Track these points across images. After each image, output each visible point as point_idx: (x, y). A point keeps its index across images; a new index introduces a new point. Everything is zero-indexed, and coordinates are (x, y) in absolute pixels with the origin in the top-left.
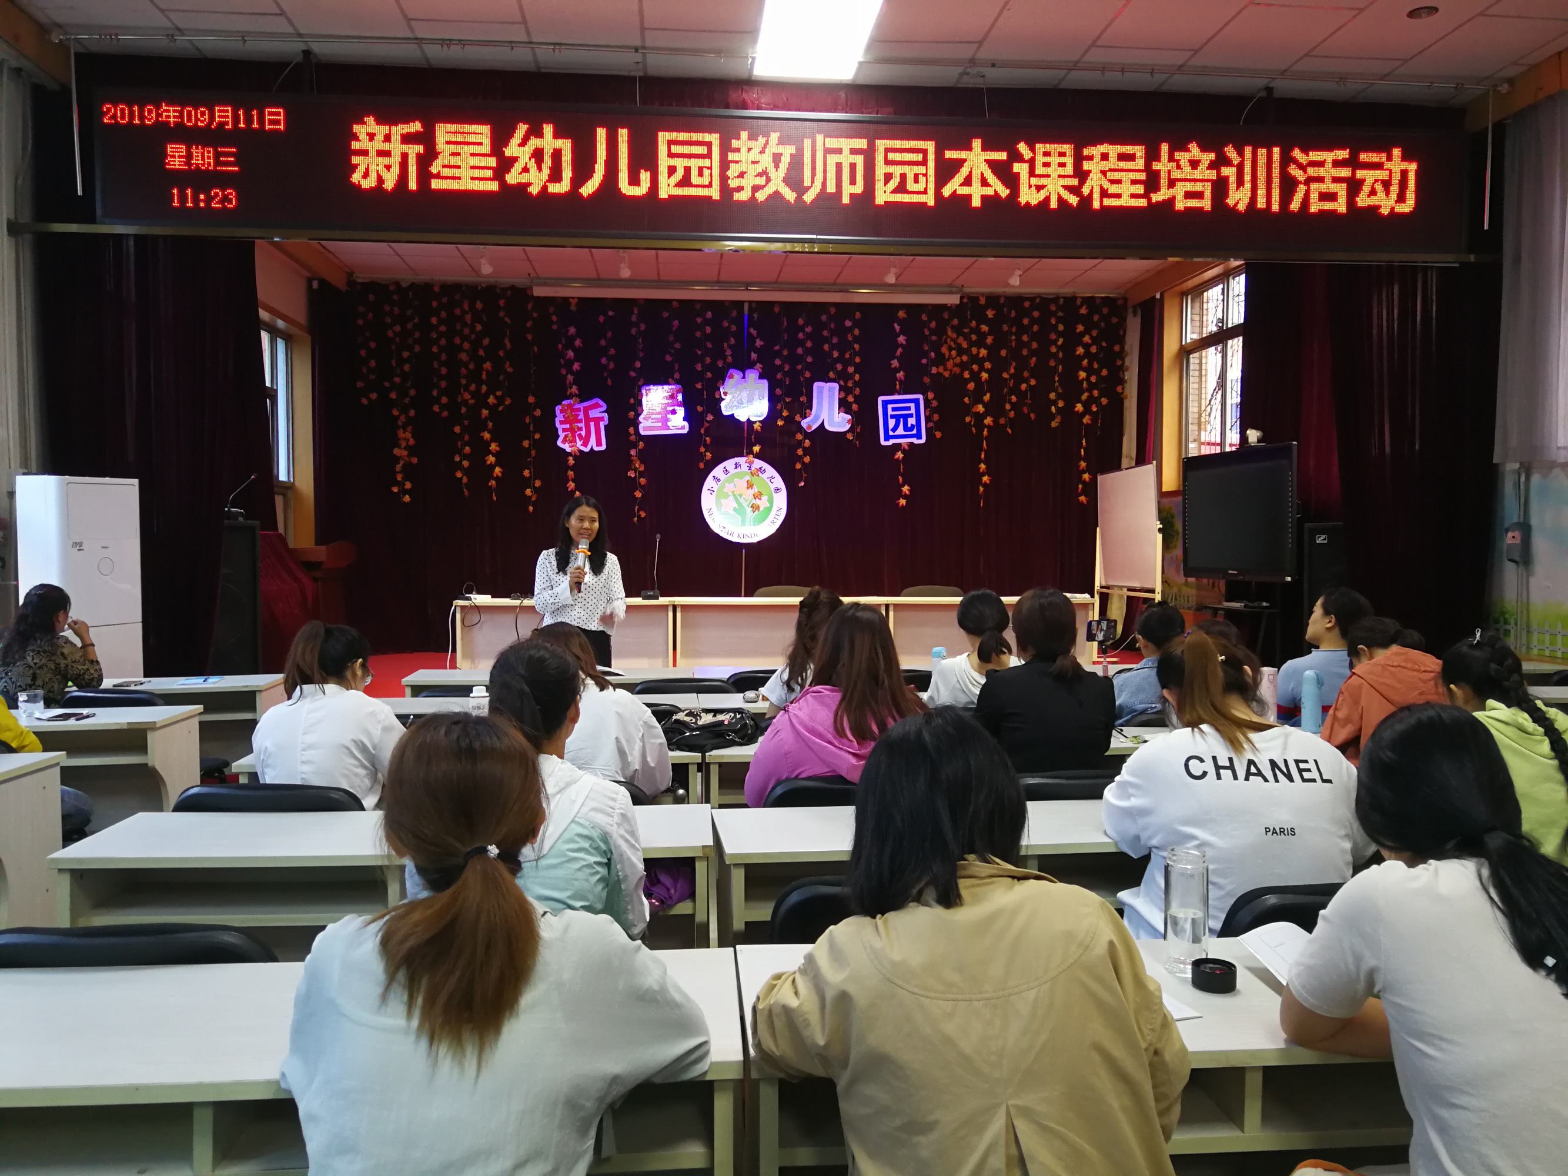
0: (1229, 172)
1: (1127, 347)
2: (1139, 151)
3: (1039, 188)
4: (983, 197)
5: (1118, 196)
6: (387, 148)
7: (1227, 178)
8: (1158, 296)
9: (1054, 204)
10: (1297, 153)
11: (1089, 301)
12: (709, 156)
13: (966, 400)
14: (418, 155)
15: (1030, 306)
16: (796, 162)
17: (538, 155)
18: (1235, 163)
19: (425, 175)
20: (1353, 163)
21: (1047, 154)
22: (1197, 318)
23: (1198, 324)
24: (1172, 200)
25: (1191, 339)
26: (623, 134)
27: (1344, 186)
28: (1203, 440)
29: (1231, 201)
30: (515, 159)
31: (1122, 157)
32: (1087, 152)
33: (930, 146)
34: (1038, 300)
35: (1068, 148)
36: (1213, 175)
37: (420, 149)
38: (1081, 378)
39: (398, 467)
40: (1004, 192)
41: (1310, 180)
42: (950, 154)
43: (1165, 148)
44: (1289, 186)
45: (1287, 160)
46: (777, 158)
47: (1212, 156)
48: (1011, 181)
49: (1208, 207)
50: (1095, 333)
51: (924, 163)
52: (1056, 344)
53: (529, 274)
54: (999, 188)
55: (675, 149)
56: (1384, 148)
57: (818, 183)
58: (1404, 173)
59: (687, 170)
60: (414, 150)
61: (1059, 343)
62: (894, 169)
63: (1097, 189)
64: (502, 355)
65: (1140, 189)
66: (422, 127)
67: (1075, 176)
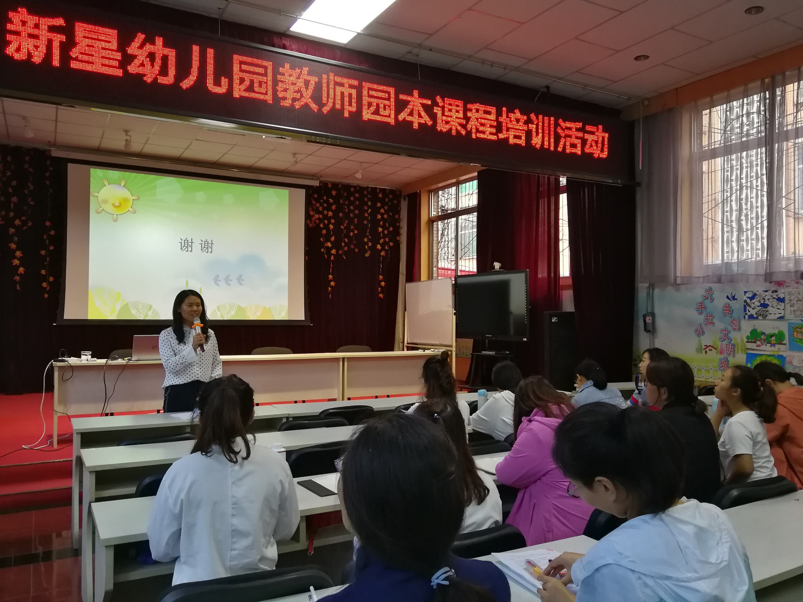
0: (533, 127)
1: (401, 217)
2: (493, 110)
3: (447, 122)
4: (419, 124)
5: (484, 132)
6: (36, 33)
7: (532, 130)
8: (418, 192)
9: (454, 132)
10: (560, 121)
11: (383, 190)
12: (265, 75)
13: (322, 239)
14: (61, 42)
15: (354, 190)
17: (151, 56)
18: (535, 123)
19: (66, 57)
20: (583, 130)
21: (450, 104)
22: (436, 204)
23: (436, 208)
24: (508, 138)
25: (434, 215)
26: (210, 52)
27: (580, 141)
28: (440, 266)
29: (533, 142)
30: (134, 57)
31: (485, 112)
32: (469, 106)
33: (392, 90)
34: (358, 188)
35: (460, 103)
36: (525, 128)
37: (63, 38)
38: (380, 231)
40: (429, 122)
41: (567, 136)
42: (402, 97)
43: (505, 110)
44: (557, 138)
45: (557, 125)
46: (307, 83)
47: (525, 118)
48: (433, 117)
49: (524, 144)
50: (386, 208)
51: (389, 99)
52: (367, 212)
53: (50, 142)
54: (426, 119)
55: (244, 67)
56: (596, 125)
57: (331, 101)
58: (603, 138)
59: (252, 82)
60: (58, 39)
61: (369, 212)
62: (372, 100)
63: (474, 127)
64: (27, 193)
65: (494, 130)
66: (65, 23)
67: (463, 119)
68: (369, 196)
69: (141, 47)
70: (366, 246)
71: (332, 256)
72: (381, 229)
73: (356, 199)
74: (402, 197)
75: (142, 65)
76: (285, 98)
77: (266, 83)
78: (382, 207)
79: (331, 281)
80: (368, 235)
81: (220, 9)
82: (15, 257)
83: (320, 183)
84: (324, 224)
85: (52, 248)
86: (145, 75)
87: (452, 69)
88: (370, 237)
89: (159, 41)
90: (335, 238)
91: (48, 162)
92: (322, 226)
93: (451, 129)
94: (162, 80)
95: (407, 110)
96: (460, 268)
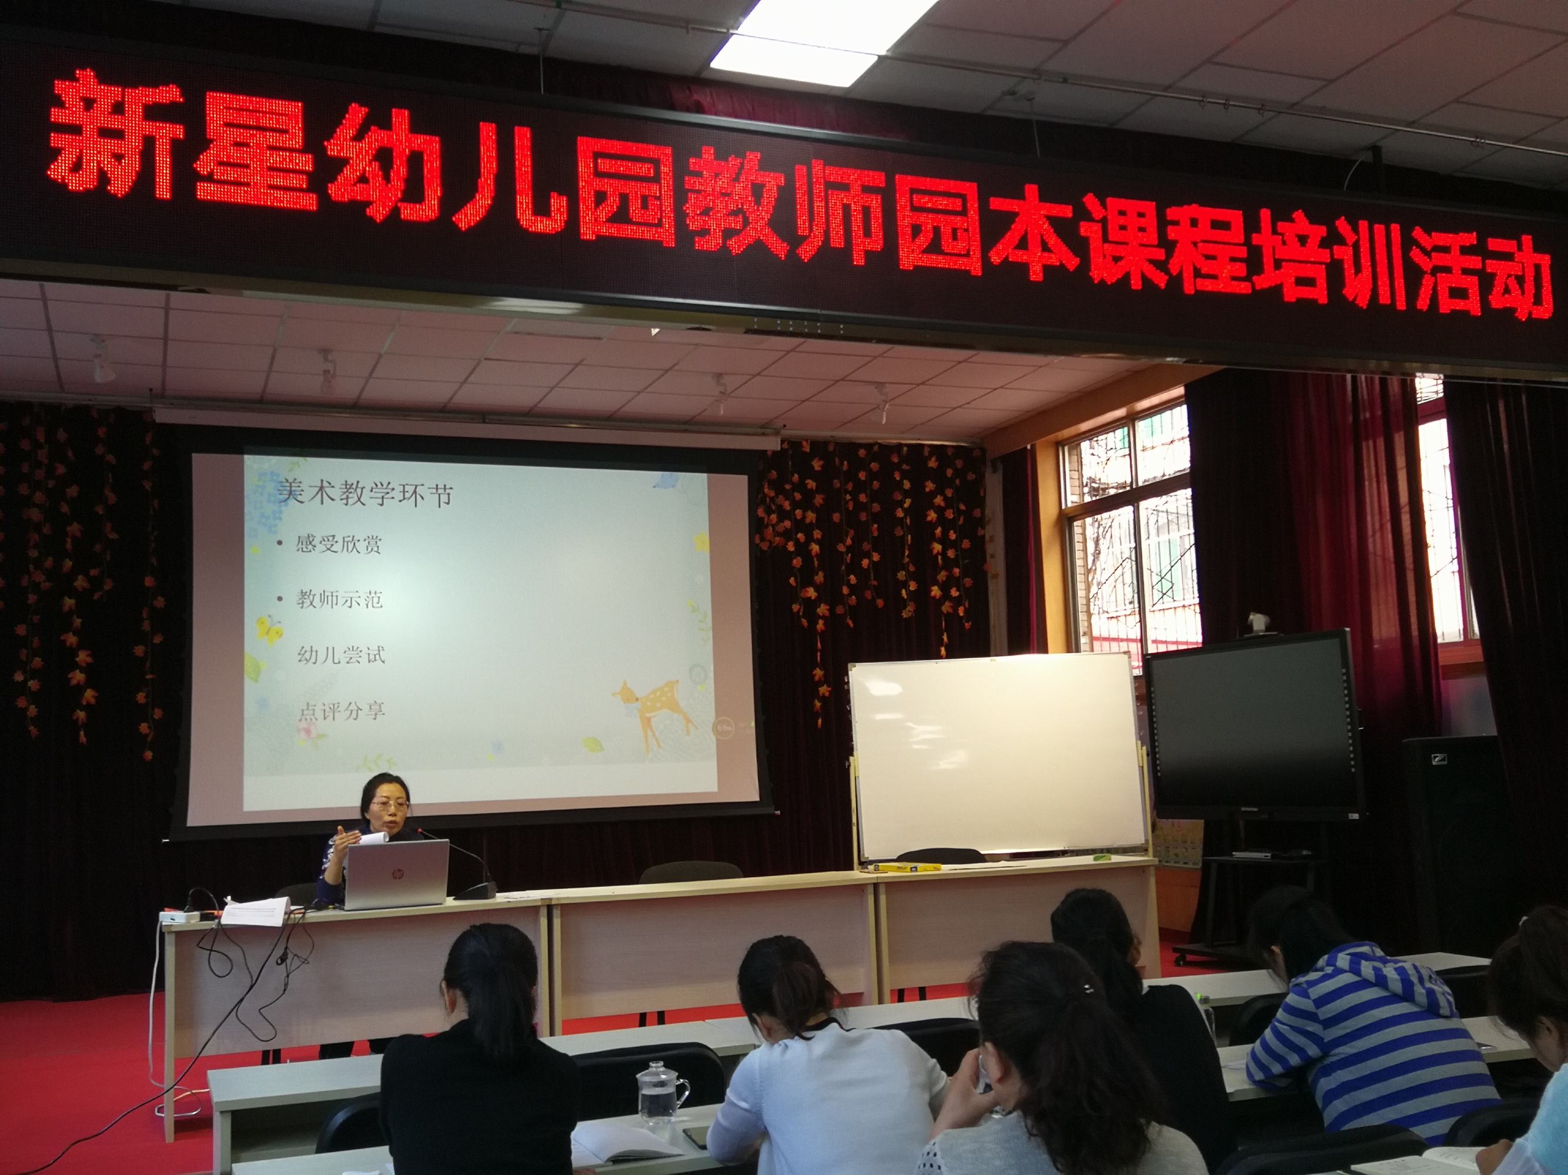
0: (1345, 254)
1: (988, 512)
2: (1235, 217)
3: (1117, 259)
4: (1046, 268)
6: (117, 125)
7: (1341, 263)
8: (1029, 447)
9: (1136, 284)
10: (1418, 232)
11: (939, 451)
12: (657, 179)
14: (174, 142)
15: (866, 455)
17: (384, 157)
18: (1349, 241)
19: (185, 176)
20: (1479, 249)
21: (1122, 213)
23: (1077, 486)
24: (1277, 290)
25: (1072, 502)
26: (523, 137)
27: (1475, 279)
29: (1349, 292)
30: (344, 162)
31: (1216, 225)
32: (1171, 213)
33: (970, 189)
34: (876, 448)
35: (1149, 207)
36: (1325, 256)
37: (180, 132)
40: (1072, 263)
41: (1436, 270)
42: (996, 203)
43: (1265, 214)
44: (1413, 275)
45: (1408, 242)
46: (757, 190)
47: (1322, 230)
48: (1080, 247)
49: (1323, 300)
50: (949, 493)
51: (964, 212)
52: (902, 507)
53: (151, 390)
54: (1065, 256)
55: (604, 165)
56: (1514, 235)
57: (818, 231)
58: (1537, 268)
59: (624, 199)
60: (167, 132)
61: (906, 505)
62: (923, 218)
63: (1188, 266)
64: (101, 512)
65: (1241, 269)
66: (182, 95)
67: (1159, 246)
68: (905, 467)
69: (358, 137)
70: (904, 591)
71: (821, 622)
72: (937, 547)
73: (873, 477)
74: (989, 464)
75: (363, 179)
76: (704, 232)
77: (659, 198)
78: (939, 490)
79: (820, 683)
80: (908, 563)
81: (540, 29)
82: (76, 666)
83: (782, 442)
84: (797, 542)
85: (158, 640)
86: (369, 204)
87: (1120, 126)
88: (912, 568)
89: (401, 118)
90: (825, 577)
91: (148, 439)
92: (791, 547)
93: (1127, 277)
94: (407, 212)
95: (1012, 236)
96: (1151, 635)
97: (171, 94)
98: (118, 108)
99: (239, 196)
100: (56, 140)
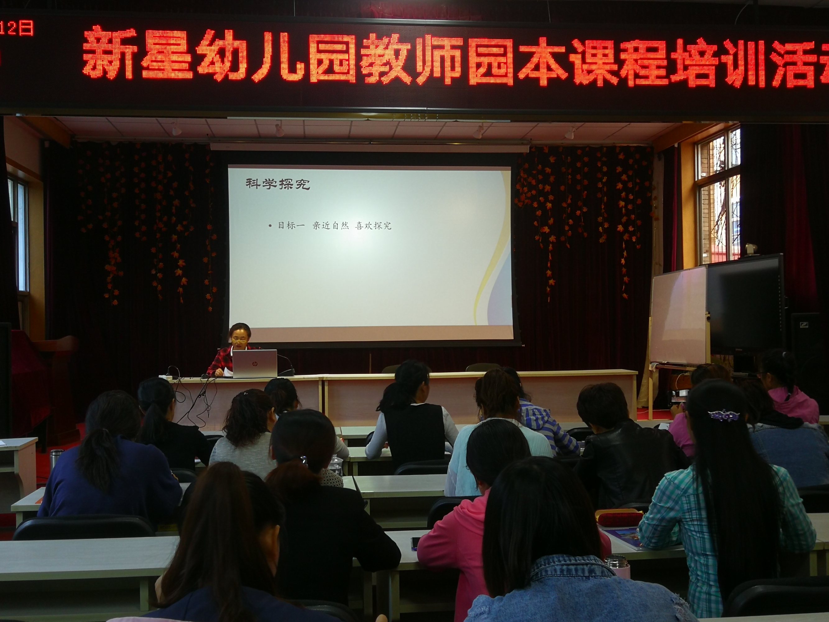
0: (728, 59)
1: (654, 183)
2: (661, 45)
3: (590, 72)
4: (549, 80)
5: (646, 77)
6: (110, 49)
7: (725, 64)
8: (676, 145)
9: (600, 83)
10: (777, 45)
11: (626, 150)
12: (347, 51)
13: (535, 223)
14: (133, 54)
15: (582, 153)
16: (411, 56)
17: (222, 52)
18: (732, 52)
19: (138, 68)
20: (817, 51)
21: (594, 48)
22: (705, 161)
23: (706, 166)
24: (685, 81)
25: (702, 176)
26: (284, 37)
27: (812, 68)
28: (713, 250)
29: (729, 80)
30: (204, 56)
31: (649, 50)
32: (623, 46)
33: (509, 43)
34: (587, 149)
35: (610, 44)
36: (715, 61)
37: (135, 48)
38: (621, 206)
39: (109, 279)
40: (564, 75)
41: (786, 65)
42: (523, 49)
43: (680, 42)
44: (771, 69)
45: (769, 50)
46: (397, 53)
47: (715, 48)
48: (569, 67)
49: (713, 85)
50: (630, 173)
51: (504, 55)
52: (601, 181)
54: (560, 72)
55: (322, 47)
57: (428, 69)
59: (331, 62)
60: (130, 50)
61: (604, 180)
62: (482, 59)
63: (631, 72)
64: (188, 194)
65: (663, 72)
66: (136, 33)
67: (615, 63)
68: (604, 159)
70: (600, 228)
71: (551, 245)
72: (622, 203)
73: (585, 165)
74: (656, 156)
75: (212, 63)
76: (370, 75)
77: (348, 60)
78: (625, 172)
79: (550, 278)
80: (604, 213)
82: (178, 267)
84: (539, 203)
85: (214, 255)
86: (215, 74)
88: (605, 216)
89: (229, 35)
90: (554, 221)
91: (208, 158)
92: (535, 205)
93: (595, 80)
94: (233, 76)
95: (531, 65)
97: (131, 33)
98: (110, 41)
99: (160, 75)
100: (86, 57)
